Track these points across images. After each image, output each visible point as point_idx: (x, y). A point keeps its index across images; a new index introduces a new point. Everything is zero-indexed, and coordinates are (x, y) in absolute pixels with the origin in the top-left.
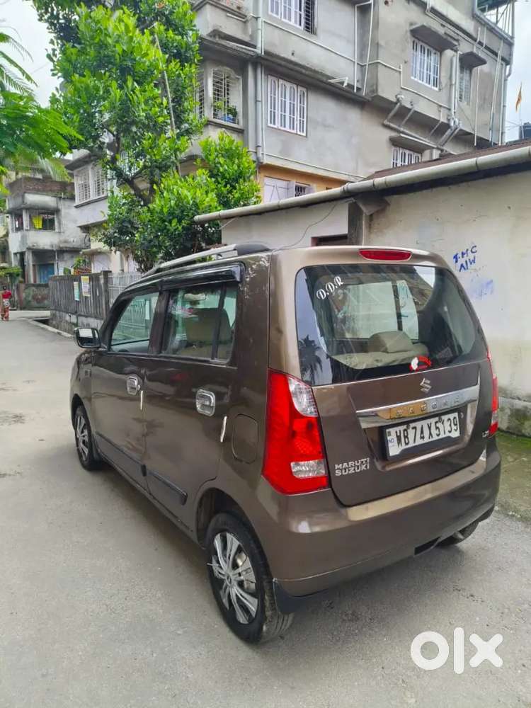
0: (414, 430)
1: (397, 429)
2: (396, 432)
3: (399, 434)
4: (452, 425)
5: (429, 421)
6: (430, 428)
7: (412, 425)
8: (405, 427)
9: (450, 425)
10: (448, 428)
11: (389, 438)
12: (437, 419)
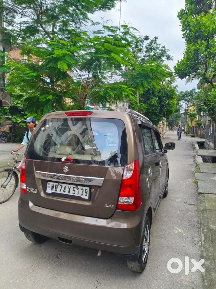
0: (61, 187)
1: (53, 183)
2: (52, 184)
3: (53, 186)
4: (84, 192)
5: (70, 186)
6: (69, 189)
7: (60, 184)
8: (57, 184)
9: (83, 192)
10: (80, 192)
11: (48, 185)
12: (75, 186)
